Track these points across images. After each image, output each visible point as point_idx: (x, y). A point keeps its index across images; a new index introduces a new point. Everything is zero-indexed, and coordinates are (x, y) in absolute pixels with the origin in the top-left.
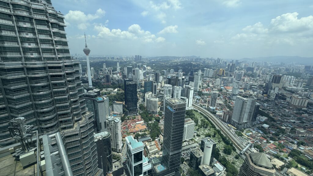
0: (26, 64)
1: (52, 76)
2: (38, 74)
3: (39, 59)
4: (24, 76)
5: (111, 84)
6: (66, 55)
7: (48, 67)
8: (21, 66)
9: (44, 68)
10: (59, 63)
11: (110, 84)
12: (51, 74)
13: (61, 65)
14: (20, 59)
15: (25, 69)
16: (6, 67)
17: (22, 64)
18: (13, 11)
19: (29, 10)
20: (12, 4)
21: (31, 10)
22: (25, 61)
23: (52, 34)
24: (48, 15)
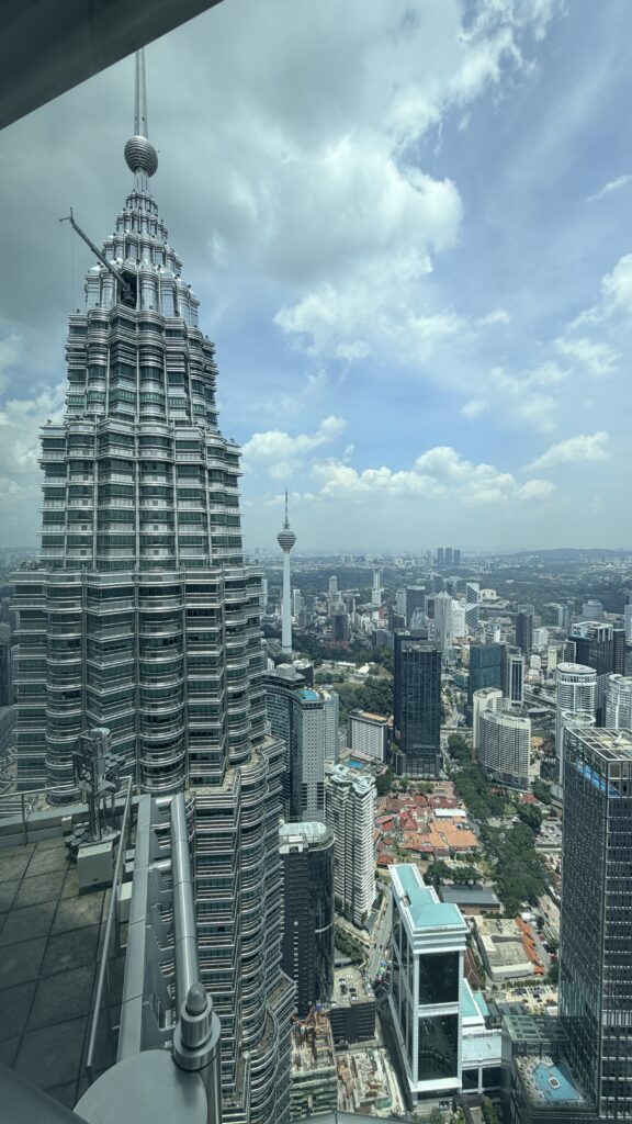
0: (140, 578)
1: (191, 612)
2: (160, 605)
3: (169, 564)
4: (130, 609)
5: (351, 646)
6: (232, 553)
7: (187, 586)
8: (130, 583)
9: (176, 590)
10: (213, 576)
11: (346, 647)
12: (190, 606)
13: (217, 581)
14: (130, 565)
15: (137, 591)
16: (102, 585)
17: (133, 578)
18: (140, 452)
19: (169, 445)
20: (140, 438)
21: (174, 446)
22: (140, 570)
23: (208, 498)
24: (205, 451)
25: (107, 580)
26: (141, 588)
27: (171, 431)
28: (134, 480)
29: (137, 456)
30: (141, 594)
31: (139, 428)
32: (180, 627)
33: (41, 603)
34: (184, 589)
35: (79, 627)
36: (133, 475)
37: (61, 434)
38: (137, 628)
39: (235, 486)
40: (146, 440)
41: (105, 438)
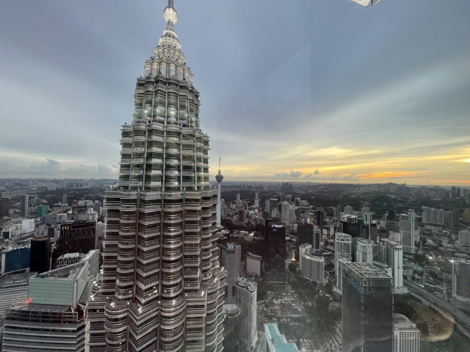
0: (165, 195)
2: (172, 208)
3: (178, 189)
5: (246, 224)
7: (186, 199)
11: (244, 224)
14: (160, 189)
15: (163, 201)
17: (161, 195)
18: (166, 138)
19: (179, 135)
20: (167, 132)
21: (181, 136)
22: (165, 191)
23: (195, 159)
24: (195, 139)
25: (149, 196)
26: (165, 200)
27: (181, 129)
28: (163, 150)
29: (165, 139)
30: (165, 202)
31: (167, 127)
32: (182, 218)
33: (117, 206)
34: (184, 201)
35: (135, 218)
36: (163, 148)
37: (131, 129)
38: (162, 218)
39: (207, 154)
40: (170, 133)
41: (151, 132)
